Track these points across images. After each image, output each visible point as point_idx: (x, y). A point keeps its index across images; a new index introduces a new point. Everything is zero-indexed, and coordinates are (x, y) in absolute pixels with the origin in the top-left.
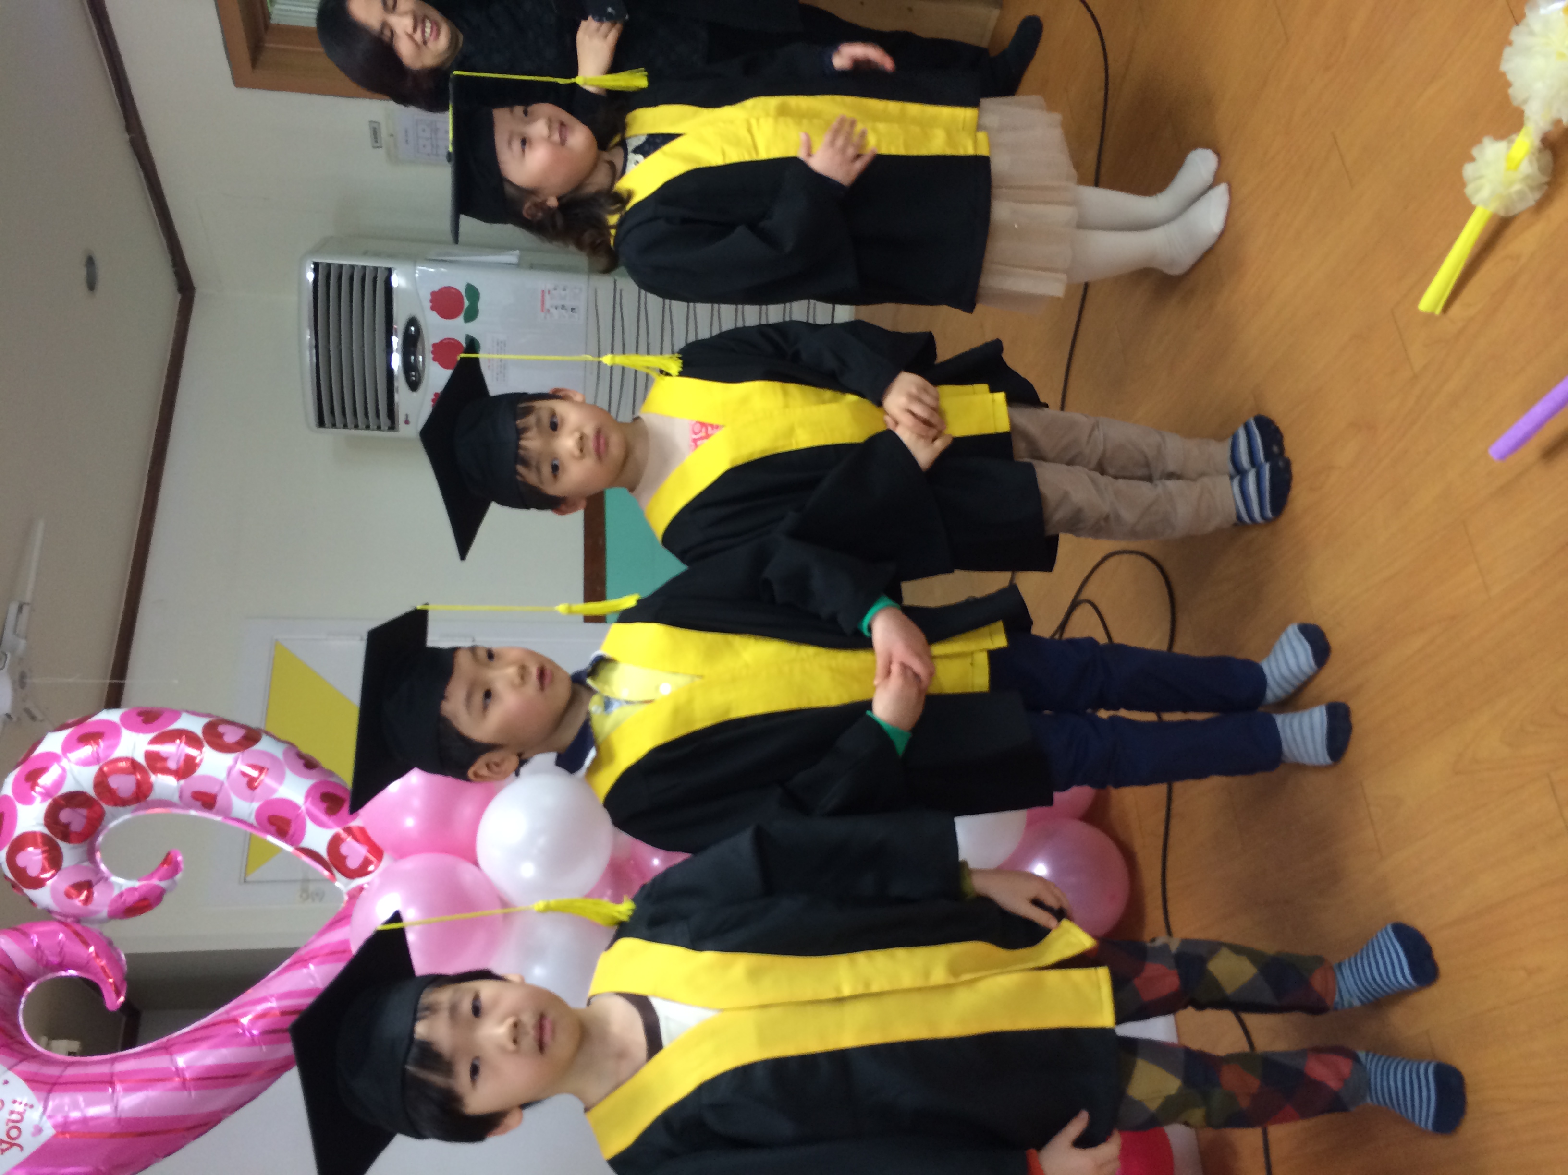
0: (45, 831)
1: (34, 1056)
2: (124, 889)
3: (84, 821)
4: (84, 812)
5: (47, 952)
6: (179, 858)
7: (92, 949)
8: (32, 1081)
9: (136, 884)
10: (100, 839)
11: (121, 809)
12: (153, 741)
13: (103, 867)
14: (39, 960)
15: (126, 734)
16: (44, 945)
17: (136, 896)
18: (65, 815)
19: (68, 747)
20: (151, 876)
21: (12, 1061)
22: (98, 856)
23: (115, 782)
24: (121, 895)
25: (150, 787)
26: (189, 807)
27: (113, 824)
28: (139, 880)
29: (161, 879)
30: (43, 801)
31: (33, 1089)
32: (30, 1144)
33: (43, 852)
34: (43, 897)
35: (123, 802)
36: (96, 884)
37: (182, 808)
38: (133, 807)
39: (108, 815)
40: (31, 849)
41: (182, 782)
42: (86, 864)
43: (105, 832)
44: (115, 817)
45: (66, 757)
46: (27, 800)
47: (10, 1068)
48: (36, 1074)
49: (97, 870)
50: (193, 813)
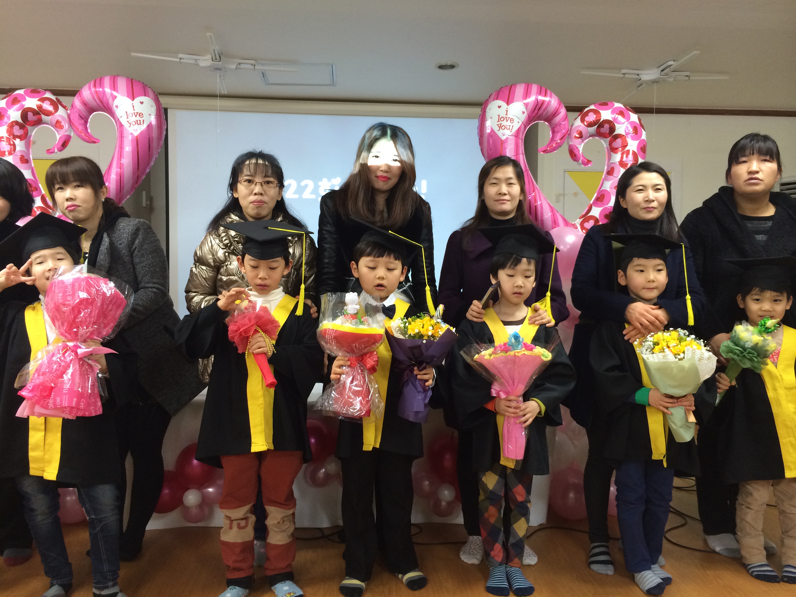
0: (601, 120)
1: (525, 129)
2: (579, 148)
3: (604, 132)
4: (608, 132)
5: (558, 127)
6: (589, 165)
7: (559, 141)
8: (518, 131)
9: (580, 152)
10: (597, 138)
11: (608, 143)
12: (634, 152)
13: (587, 140)
14: (556, 125)
15: (637, 142)
16: (561, 125)
17: (577, 153)
18: (607, 126)
19: (632, 123)
20: (583, 156)
21: (524, 123)
22: (591, 138)
23: (619, 141)
24: (577, 148)
25: (617, 153)
26: (608, 166)
27: (602, 141)
28: (582, 153)
29: (582, 160)
30: (612, 118)
31: (516, 131)
32: (500, 133)
33: (594, 121)
34: (578, 123)
35: (610, 144)
36: (582, 140)
37: (607, 164)
38: (609, 147)
39: (606, 139)
40: (595, 116)
41: (618, 163)
42: (589, 135)
43: (600, 139)
44: (605, 142)
45: (628, 124)
46: (613, 113)
47: (522, 123)
48: (520, 131)
49: (586, 139)
50: (606, 167)
